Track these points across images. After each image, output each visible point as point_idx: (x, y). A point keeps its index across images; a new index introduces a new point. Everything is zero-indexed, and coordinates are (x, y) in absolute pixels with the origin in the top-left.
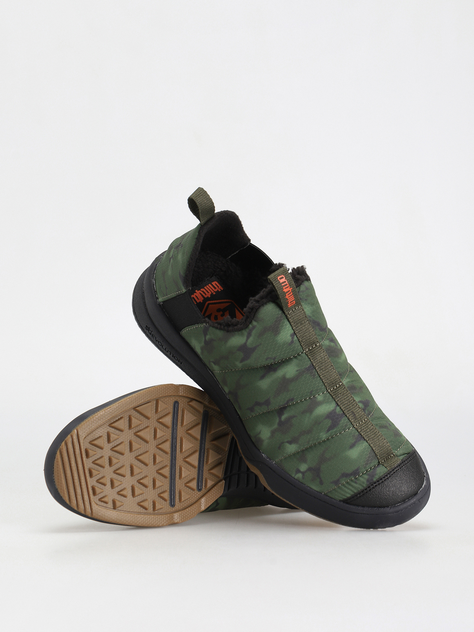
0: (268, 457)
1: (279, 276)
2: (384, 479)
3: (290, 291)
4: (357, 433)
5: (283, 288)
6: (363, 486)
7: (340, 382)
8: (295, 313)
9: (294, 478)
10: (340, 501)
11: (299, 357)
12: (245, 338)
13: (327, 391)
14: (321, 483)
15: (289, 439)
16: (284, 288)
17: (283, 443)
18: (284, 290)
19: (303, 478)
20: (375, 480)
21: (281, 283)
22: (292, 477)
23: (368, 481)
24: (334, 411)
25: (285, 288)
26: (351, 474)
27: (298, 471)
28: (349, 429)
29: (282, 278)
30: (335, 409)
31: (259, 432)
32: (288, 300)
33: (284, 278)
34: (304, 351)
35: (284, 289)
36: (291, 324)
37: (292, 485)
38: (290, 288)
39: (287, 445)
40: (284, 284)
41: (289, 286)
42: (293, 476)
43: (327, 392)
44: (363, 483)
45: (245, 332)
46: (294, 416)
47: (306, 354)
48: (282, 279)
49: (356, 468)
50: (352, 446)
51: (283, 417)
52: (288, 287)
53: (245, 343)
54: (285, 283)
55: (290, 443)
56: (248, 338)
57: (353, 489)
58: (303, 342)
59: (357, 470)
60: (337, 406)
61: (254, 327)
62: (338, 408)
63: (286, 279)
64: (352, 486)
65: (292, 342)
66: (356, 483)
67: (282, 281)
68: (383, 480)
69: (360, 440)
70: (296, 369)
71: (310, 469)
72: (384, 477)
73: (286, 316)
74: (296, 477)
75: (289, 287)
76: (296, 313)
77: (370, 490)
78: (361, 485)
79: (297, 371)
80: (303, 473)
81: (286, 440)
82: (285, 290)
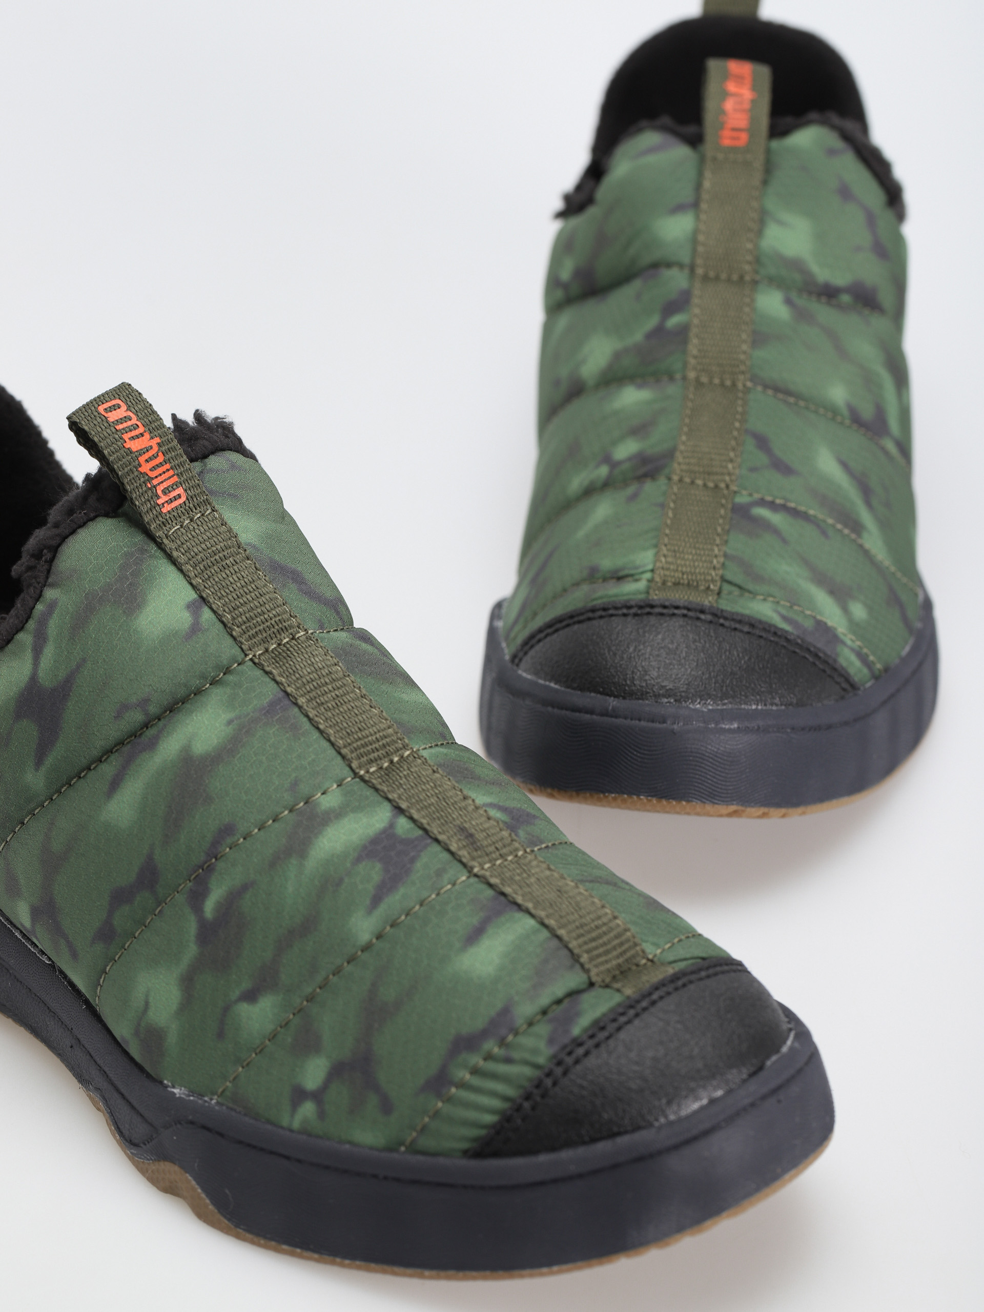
0: (192, 1092)
1: (103, 403)
2: (615, 1025)
3: (151, 447)
4: (490, 893)
5: (121, 438)
6: (536, 1066)
7: (404, 747)
8: (193, 533)
9: (291, 1131)
10: (466, 1153)
11: (230, 678)
12: (29, 656)
13: (356, 774)
14: (387, 1107)
15: (246, 985)
16: (126, 437)
17: (226, 1009)
18: (127, 445)
19: (322, 1115)
20: (576, 1031)
21: (113, 422)
22: (282, 1128)
23: (551, 1041)
24: (388, 833)
25: (133, 438)
26: (484, 1034)
27: (299, 1095)
28: (454, 884)
29: (116, 407)
30: (391, 825)
31: (143, 1003)
32: (155, 482)
33: (124, 408)
34: (246, 655)
35: (127, 440)
36: (181, 571)
37: (287, 1158)
38: (152, 438)
39: (244, 1009)
40: (125, 425)
41: (145, 432)
42: (285, 1122)
43: (355, 778)
44: (535, 1051)
45: (25, 638)
46: (245, 888)
47: (254, 663)
48: (114, 412)
49: (499, 1005)
50: (475, 935)
51: (210, 906)
52: (142, 435)
53: (33, 678)
54: (129, 423)
55: (251, 996)
56: (37, 651)
57: (500, 1088)
58: (238, 627)
59: (506, 1011)
60: (395, 817)
61: (52, 606)
62: (402, 822)
63: (128, 409)
64: (494, 1076)
65: (195, 628)
66: (508, 1060)
67: (113, 416)
68: (612, 1027)
69: (498, 913)
70: (226, 716)
71: (337, 1071)
72: (614, 1020)
73: (160, 546)
74: (296, 1124)
75: (147, 436)
76: (197, 531)
77: (565, 1073)
78: (527, 1063)
79: (230, 722)
80: (317, 1096)
81: (236, 994)
82: (135, 446)
